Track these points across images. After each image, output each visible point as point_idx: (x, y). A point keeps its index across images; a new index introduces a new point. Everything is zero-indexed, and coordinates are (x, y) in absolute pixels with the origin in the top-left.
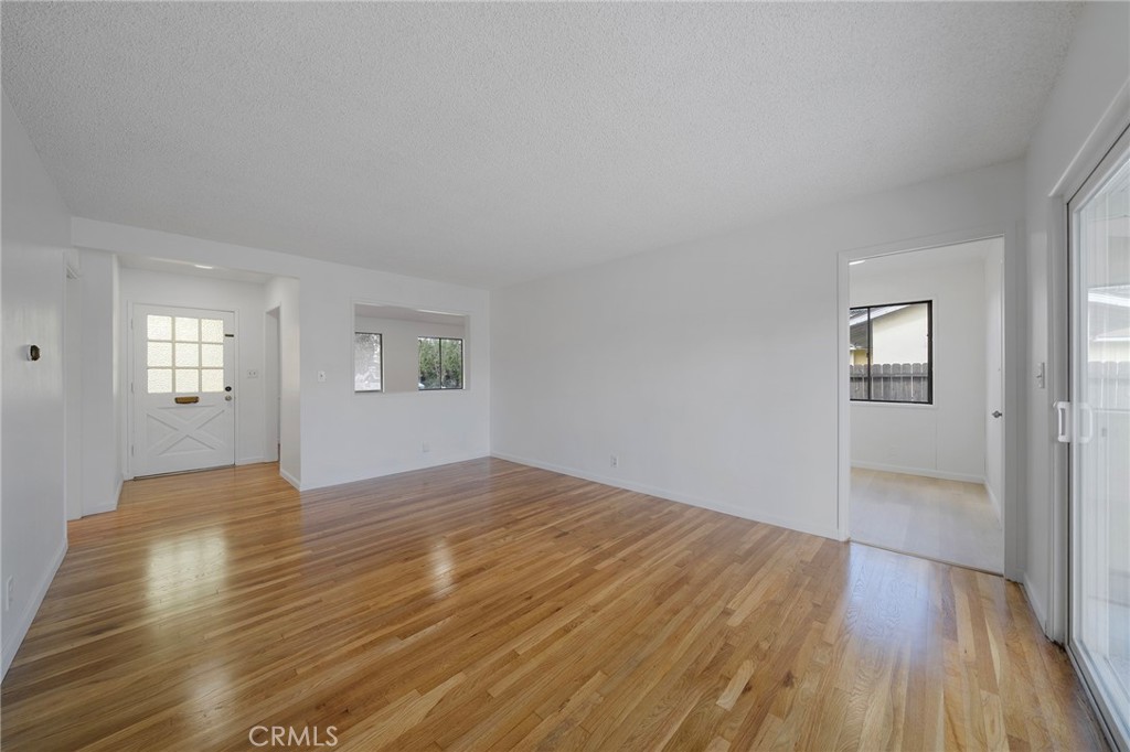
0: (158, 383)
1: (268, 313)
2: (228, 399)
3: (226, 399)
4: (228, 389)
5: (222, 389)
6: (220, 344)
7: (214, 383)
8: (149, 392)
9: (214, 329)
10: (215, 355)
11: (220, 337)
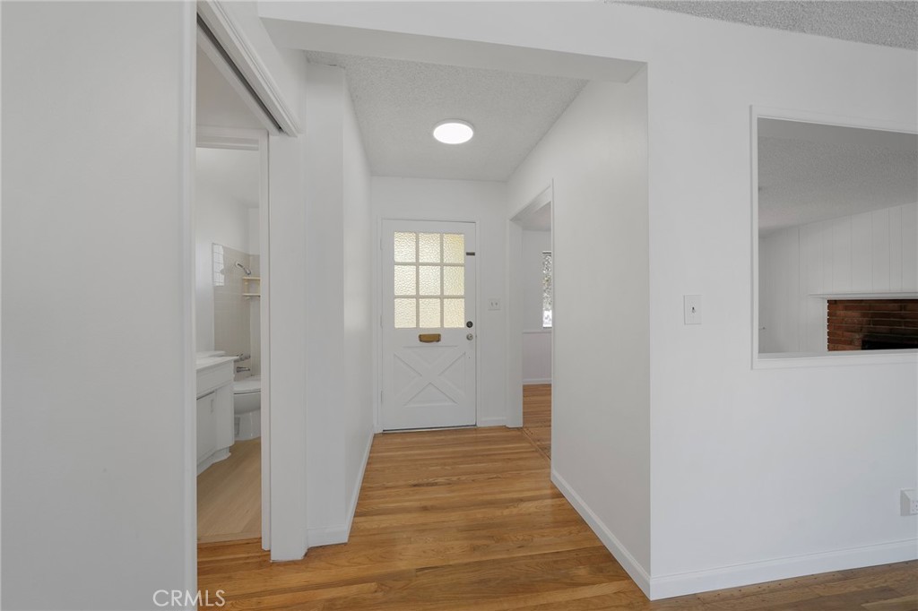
0: (403, 317)
1: (511, 220)
2: (469, 338)
3: (468, 339)
4: (469, 325)
5: (463, 325)
6: (461, 265)
7: (455, 318)
8: (396, 326)
9: (455, 248)
10: (456, 281)
11: (461, 258)
